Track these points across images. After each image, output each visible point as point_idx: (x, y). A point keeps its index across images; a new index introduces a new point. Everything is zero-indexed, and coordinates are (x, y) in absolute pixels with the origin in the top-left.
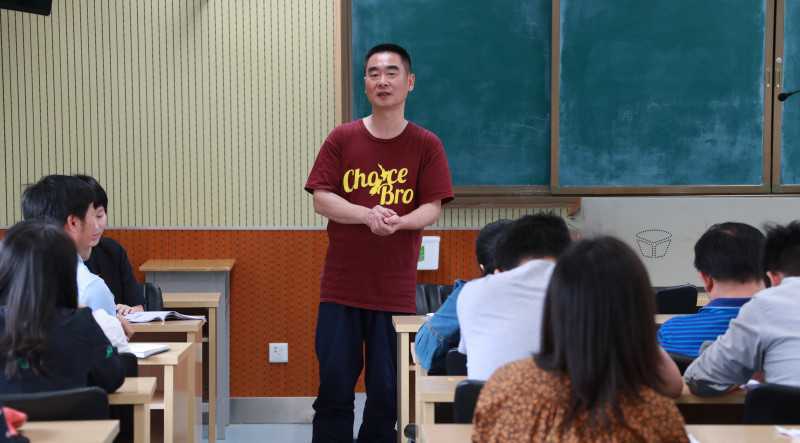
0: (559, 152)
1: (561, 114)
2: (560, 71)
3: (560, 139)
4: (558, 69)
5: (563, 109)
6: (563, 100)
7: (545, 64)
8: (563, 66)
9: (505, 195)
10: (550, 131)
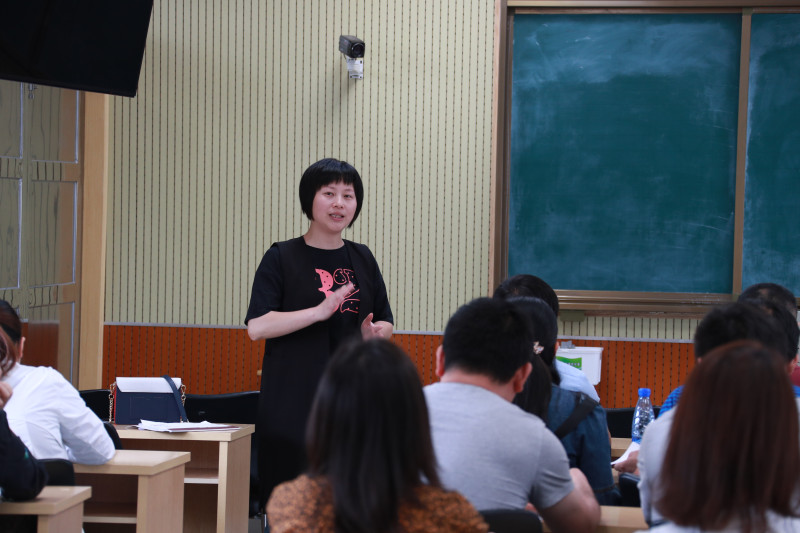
0: (743, 256)
1: (746, 213)
2: (747, 164)
3: (744, 242)
4: (744, 162)
5: (748, 208)
6: (748, 197)
7: (729, 157)
8: (750, 158)
9: (679, 304)
10: (733, 232)
